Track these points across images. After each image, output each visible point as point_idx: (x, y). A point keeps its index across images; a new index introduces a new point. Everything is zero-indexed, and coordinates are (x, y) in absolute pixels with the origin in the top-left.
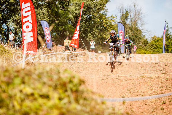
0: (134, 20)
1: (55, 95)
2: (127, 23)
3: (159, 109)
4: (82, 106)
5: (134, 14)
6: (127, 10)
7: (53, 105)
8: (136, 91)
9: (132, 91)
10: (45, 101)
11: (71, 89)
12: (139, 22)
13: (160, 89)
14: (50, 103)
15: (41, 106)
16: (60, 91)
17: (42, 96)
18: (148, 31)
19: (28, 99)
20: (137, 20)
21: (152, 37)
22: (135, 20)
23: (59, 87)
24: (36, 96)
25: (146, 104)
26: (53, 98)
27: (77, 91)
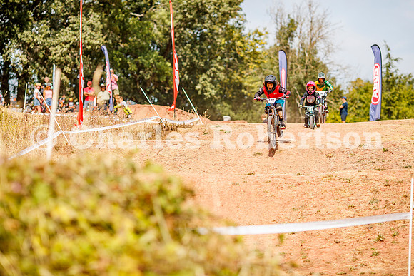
0: (309, 41)
1: (126, 224)
2: (293, 49)
3: (369, 253)
4: (188, 248)
5: (309, 26)
6: (291, 17)
7: (122, 247)
8: (315, 210)
9: (305, 211)
10: (103, 236)
11: (163, 210)
12: (321, 46)
13: (372, 207)
14: (116, 242)
15: (94, 248)
16: (138, 214)
17: (97, 226)
18: (344, 67)
19: (65, 232)
20: (315, 42)
21: (352, 82)
22: (312, 39)
23: (135, 204)
24: (83, 225)
25: (337, 243)
26: (122, 229)
27: (175, 214)
